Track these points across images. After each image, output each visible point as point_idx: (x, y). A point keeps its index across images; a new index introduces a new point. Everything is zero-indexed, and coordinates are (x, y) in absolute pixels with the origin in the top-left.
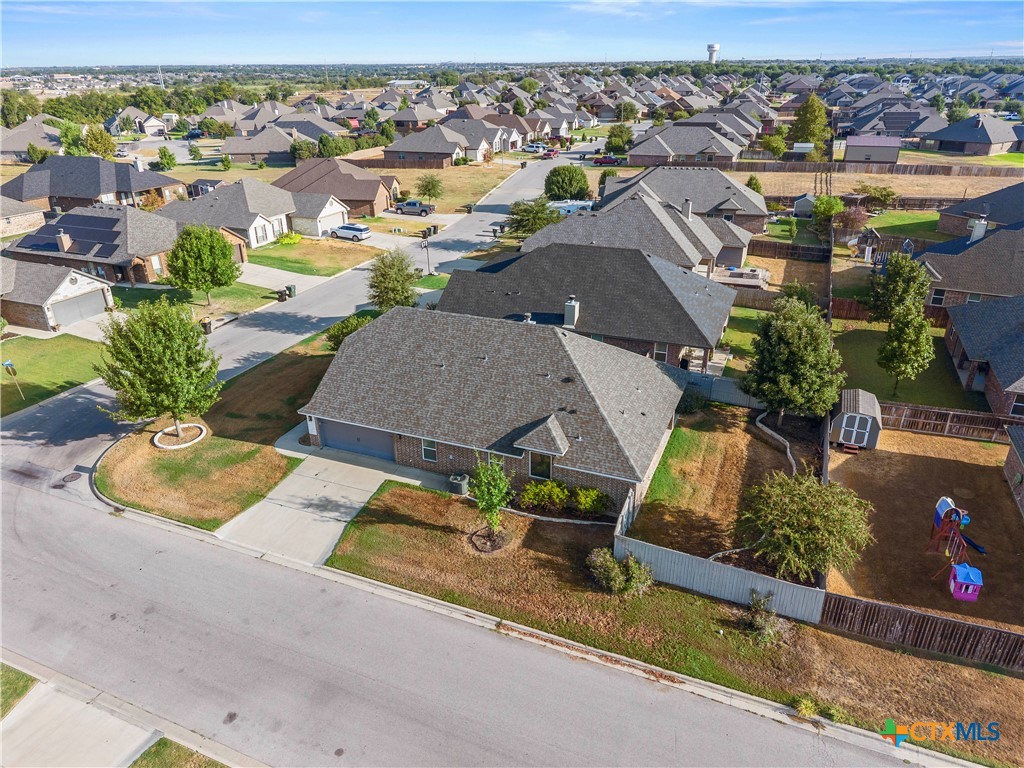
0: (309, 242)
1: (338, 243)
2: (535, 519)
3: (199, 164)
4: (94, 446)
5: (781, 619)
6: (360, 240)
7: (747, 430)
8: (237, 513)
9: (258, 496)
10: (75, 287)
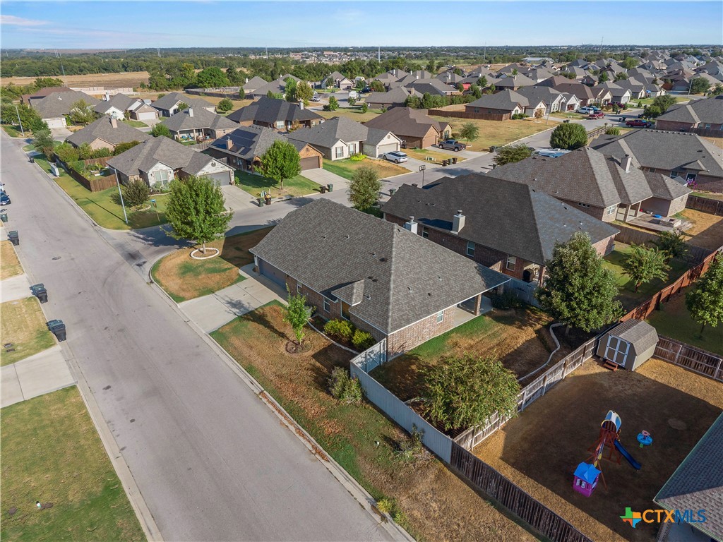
0: (368, 160)
1: (385, 164)
2: (333, 344)
3: (353, 108)
4: (168, 250)
5: (427, 452)
6: (398, 163)
7: (537, 332)
8: (195, 297)
9: (211, 291)
10: (214, 168)
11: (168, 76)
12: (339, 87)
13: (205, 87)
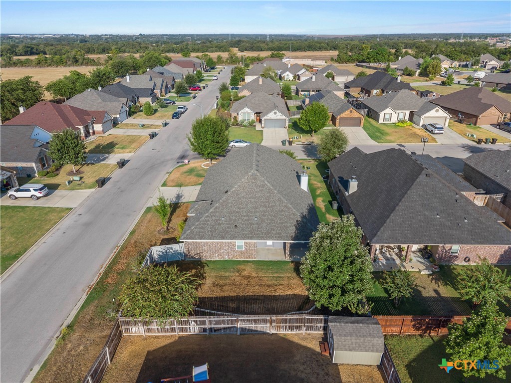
1: (425, 133)
9: (181, 186)
10: (275, 115)
11: (351, 54)
12: (485, 67)
13: (370, 62)
